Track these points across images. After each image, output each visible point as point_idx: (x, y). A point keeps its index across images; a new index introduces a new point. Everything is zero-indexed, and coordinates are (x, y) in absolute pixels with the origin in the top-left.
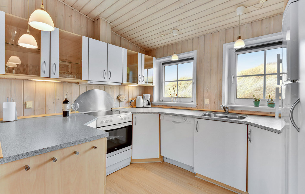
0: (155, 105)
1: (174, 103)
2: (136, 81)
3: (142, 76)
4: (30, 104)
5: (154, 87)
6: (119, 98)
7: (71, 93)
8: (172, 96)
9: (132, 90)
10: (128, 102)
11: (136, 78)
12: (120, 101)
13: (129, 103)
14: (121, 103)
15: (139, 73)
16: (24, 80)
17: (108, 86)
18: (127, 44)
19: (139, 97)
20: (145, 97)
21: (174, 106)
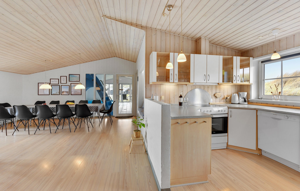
0: (252, 102)
1: (277, 101)
2: (231, 80)
3: (237, 76)
4: (163, 97)
5: (251, 85)
6: (215, 95)
7: (182, 91)
8: (274, 94)
9: (227, 89)
10: (224, 98)
11: (231, 79)
12: (216, 97)
13: (225, 100)
14: (217, 99)
15: (234, 74)
16: (161, 84)
17: (207, 86)
18: (222, 50)
19: (234, 94)
20: (240, 95)
21: (277, 105)
